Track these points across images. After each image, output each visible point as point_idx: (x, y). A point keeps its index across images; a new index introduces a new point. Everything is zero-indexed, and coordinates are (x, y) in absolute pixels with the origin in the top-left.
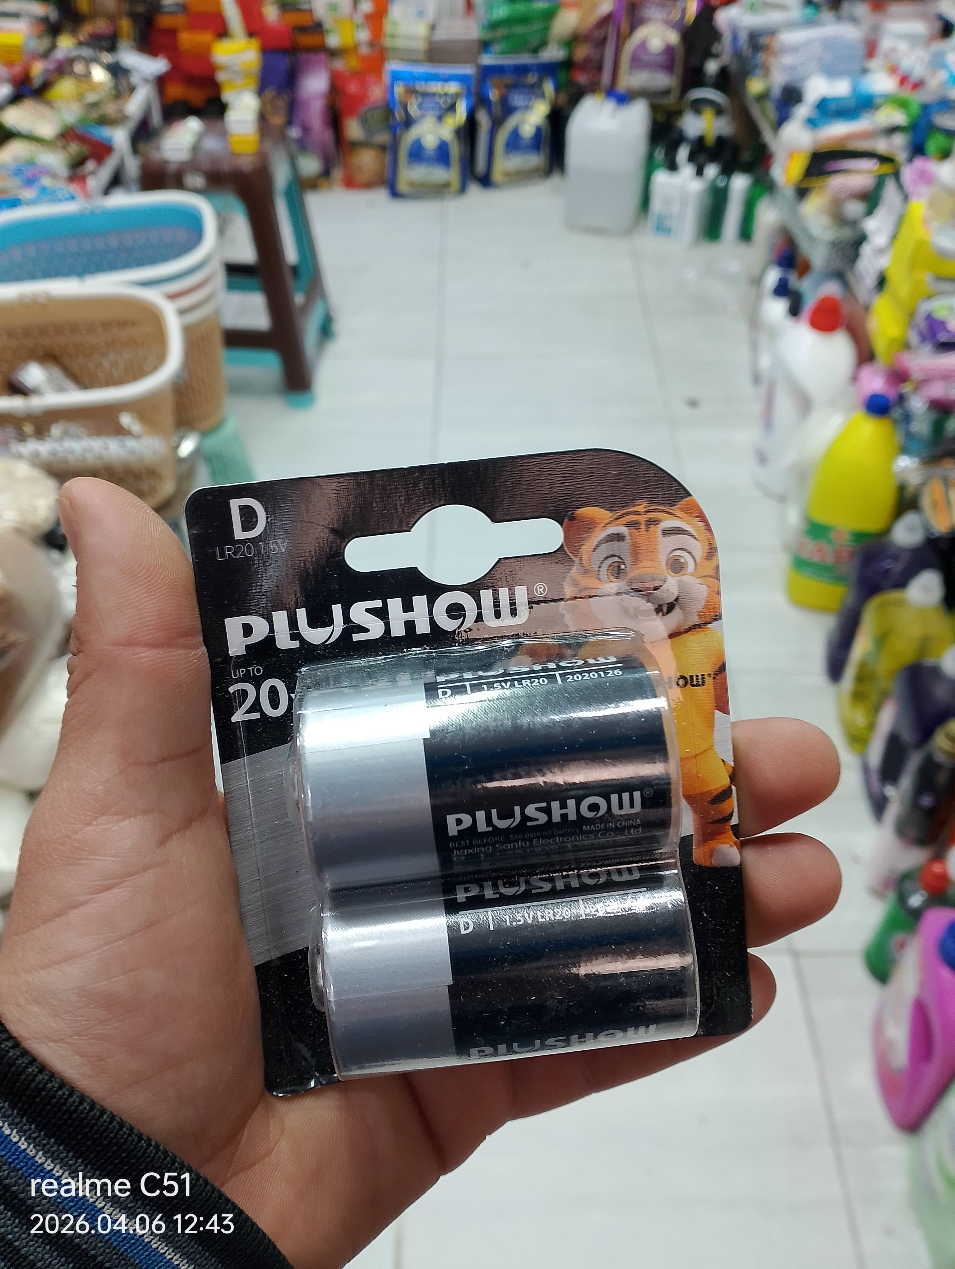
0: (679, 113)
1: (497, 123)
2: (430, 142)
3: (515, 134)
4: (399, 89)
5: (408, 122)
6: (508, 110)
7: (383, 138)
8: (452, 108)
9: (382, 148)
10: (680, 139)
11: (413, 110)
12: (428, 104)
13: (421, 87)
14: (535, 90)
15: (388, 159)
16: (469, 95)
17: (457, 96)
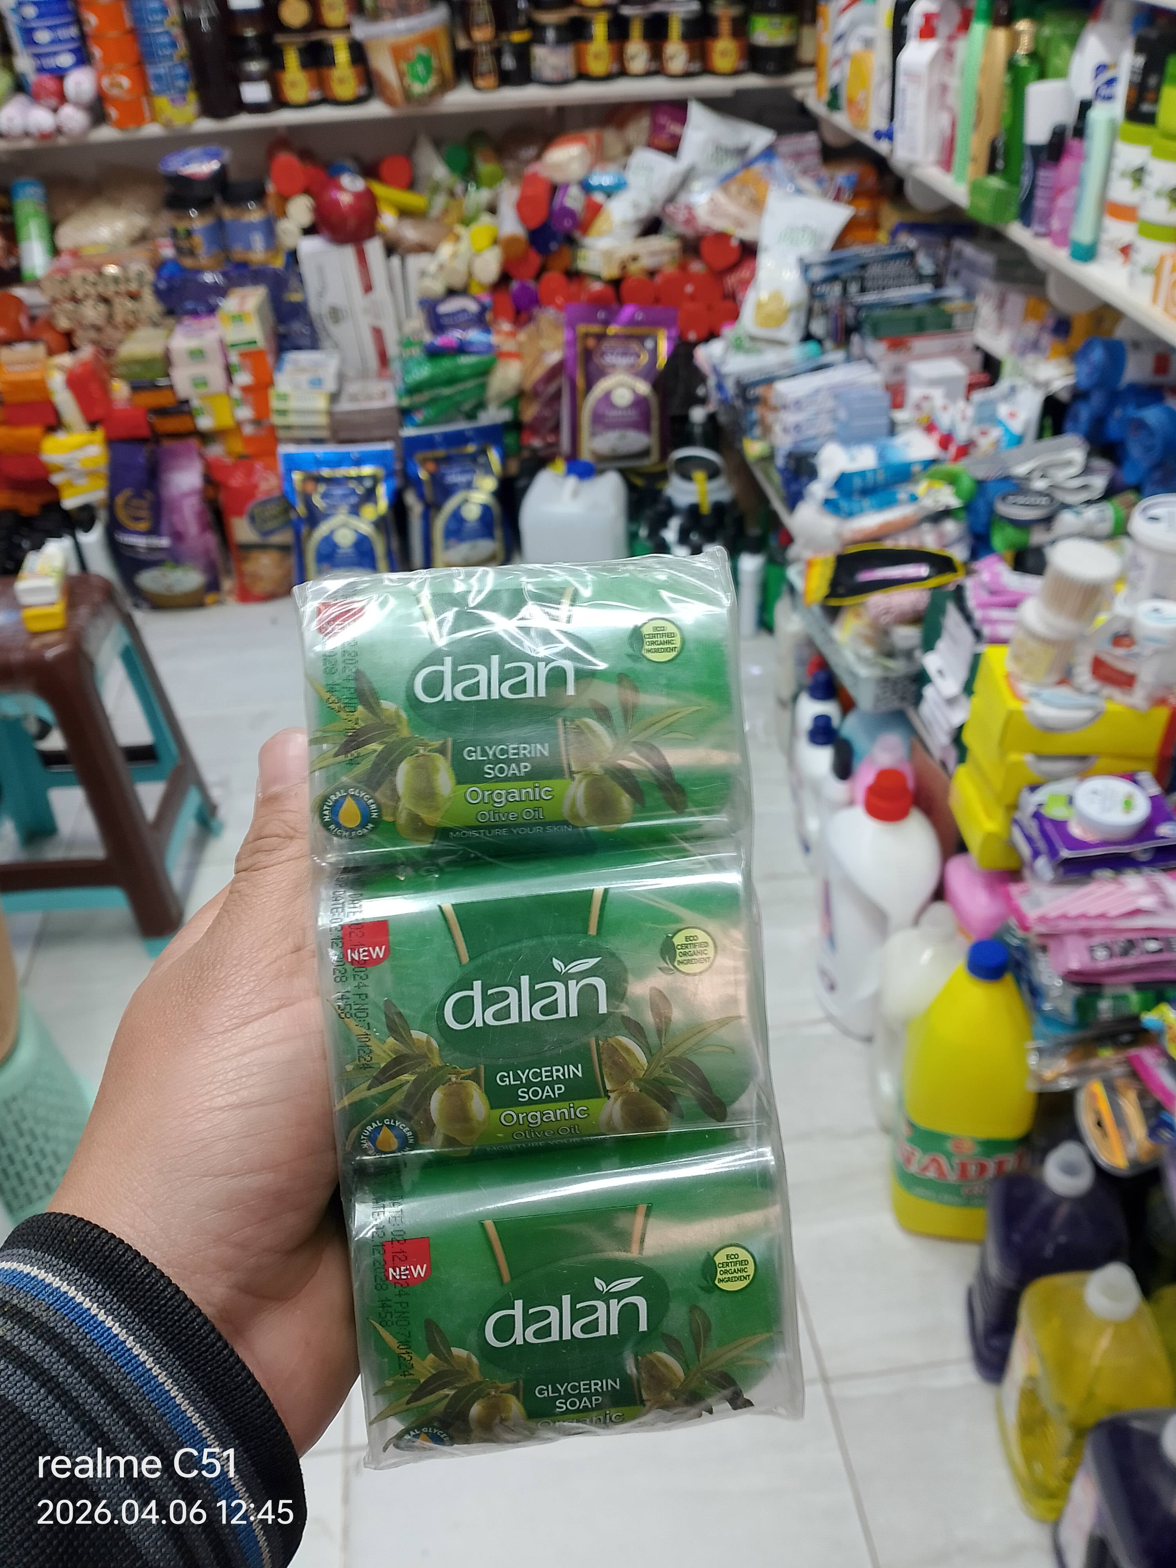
0: (663, 476)
1: (431, 508)
2: (345, 539)
3: (457, 517)
4: (297, 476)
5: (314, 518)
6: (445, 491)
7: (284, 537)
8: (370, 495)
9: (284, 549)
10: (670, 510)
11: (318, 501)
12: (338, 491)
13: (326, 472)
14: (477, 461)
15: (292, 560)
16: (390, 474)
17: (375, 479)
